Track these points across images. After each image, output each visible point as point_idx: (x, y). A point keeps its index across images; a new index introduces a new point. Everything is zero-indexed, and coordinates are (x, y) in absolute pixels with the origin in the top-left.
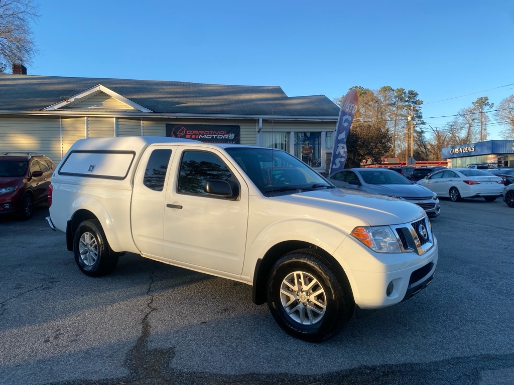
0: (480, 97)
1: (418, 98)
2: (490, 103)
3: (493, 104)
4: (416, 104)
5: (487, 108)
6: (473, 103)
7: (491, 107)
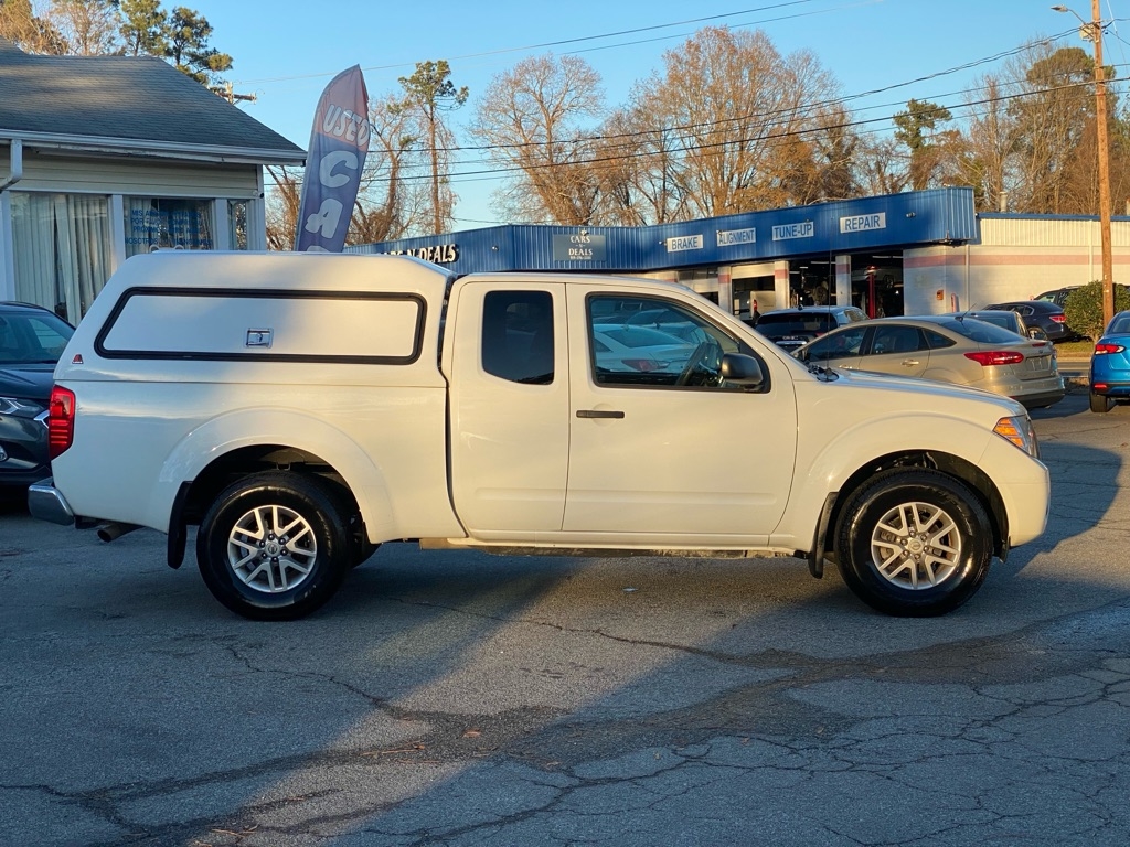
0: (424, 63)
1: (211, 42)
2: (458, 87)
3: (464, 90)
4: (207, 65)
5: (448, 103)
6: (402, 80)
7: (461, 102)
